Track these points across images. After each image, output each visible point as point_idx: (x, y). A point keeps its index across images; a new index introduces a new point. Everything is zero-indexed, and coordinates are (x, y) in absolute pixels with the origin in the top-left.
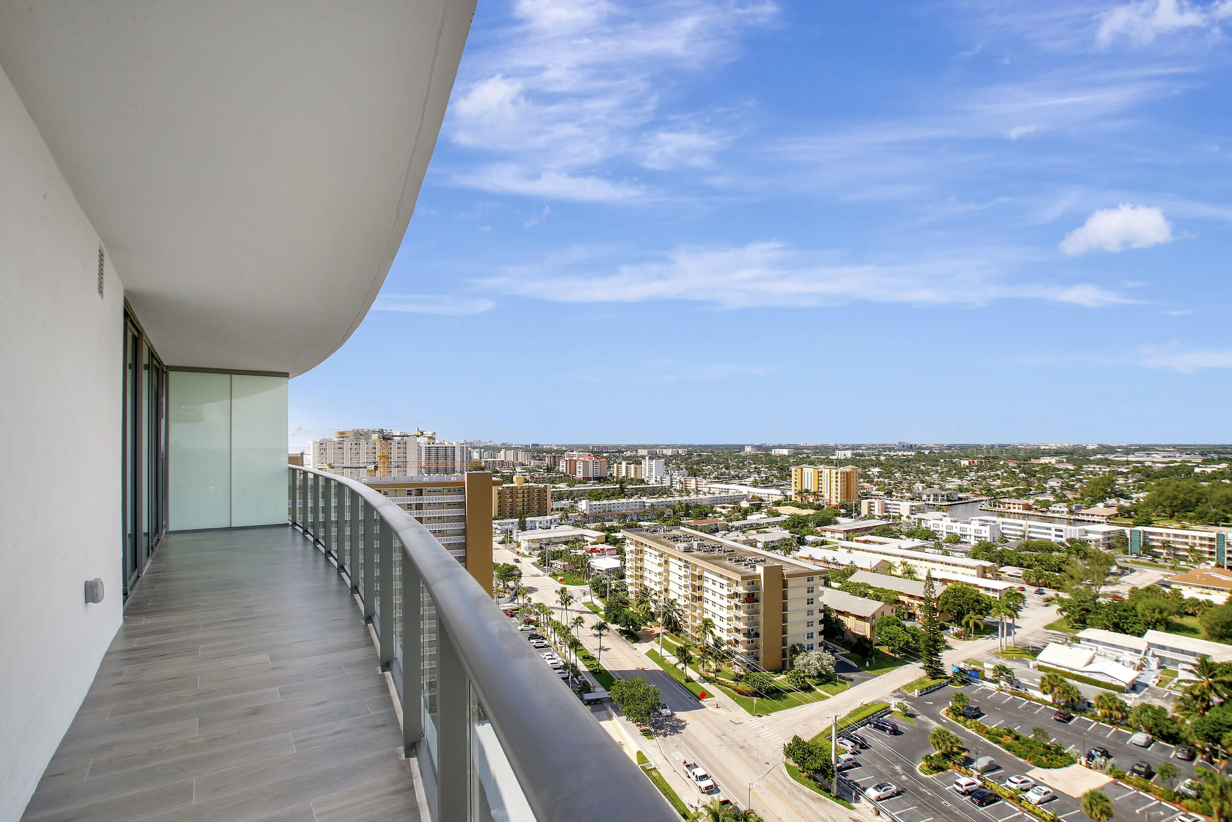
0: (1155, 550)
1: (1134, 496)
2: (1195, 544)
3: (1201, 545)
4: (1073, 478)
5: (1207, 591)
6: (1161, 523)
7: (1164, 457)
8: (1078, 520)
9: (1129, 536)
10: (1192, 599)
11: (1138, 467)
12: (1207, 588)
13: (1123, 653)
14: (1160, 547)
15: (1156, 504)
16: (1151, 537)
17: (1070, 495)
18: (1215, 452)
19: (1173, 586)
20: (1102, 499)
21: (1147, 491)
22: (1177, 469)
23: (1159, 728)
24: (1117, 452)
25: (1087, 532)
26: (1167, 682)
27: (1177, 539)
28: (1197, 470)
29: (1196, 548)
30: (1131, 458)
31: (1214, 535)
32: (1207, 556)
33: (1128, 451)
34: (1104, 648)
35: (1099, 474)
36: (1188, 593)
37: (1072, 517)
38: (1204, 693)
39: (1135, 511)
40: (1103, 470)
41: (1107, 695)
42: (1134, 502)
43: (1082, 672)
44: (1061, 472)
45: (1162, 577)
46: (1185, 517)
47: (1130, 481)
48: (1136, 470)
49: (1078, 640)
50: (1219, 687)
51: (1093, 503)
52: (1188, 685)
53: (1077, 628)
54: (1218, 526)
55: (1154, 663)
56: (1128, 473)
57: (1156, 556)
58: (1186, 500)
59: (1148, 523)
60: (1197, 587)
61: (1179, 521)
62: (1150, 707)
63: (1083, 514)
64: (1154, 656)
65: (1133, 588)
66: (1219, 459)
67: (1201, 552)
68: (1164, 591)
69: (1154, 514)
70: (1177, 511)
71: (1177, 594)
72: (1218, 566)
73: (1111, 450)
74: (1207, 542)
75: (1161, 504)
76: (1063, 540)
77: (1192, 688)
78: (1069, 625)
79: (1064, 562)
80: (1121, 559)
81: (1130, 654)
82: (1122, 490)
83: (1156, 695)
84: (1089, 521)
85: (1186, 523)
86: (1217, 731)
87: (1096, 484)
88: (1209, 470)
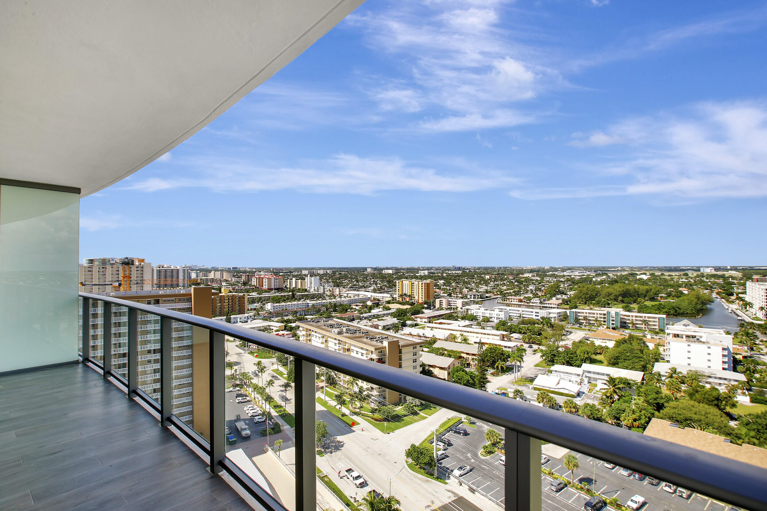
0: (580, 321)
1: (568, 293)
2: (598, 317)
3: (600, 318)
4: (541, 285)
5: (605, 341)
6: (581, 307)
7: (579, 273)
8: (544, 307)
9: (569, 314)
10: (599, 346)
11: (568, 278)
12: (605, 339)
13: (572, 376)
14: (583, 320)
15: (579, 297)
16: (578, 314)
17: (540, 294)
18: (600, 270)
19: (590, 339)
20: (555, 295)
21: (574, 290)
22: (586, 279)
23: (593, 415)
24: (559, 270)
25: (550, 313)
26: (592, 390)
27: (590, 315)
28: (594, 279)
29: (598, 319)
30: (565, 273)
31: (605, 312)
32: (603, 323)
33: (563, 270)
34: (563, 375)
35: (552, 282)
36: (598, 343)
37: (542, 306)
38: (611, 395)
39: (570, 301)
40: (553, 280)
41: (569, 400)
42: (569, 296)
43: (555, 389)
44: (534, 281)
45: (584, 335)
46: (591, 303)
47: (566, 285)
48: (568, 280)
49: (551, 372)
50: (617, 391)
51: (551, 298)
52: (604, 391)
53: (550, 365)
54: (605, 307)
55: (586, 380)
56: (564, 281)
57: (581, 324)
58: (592, 295)
59: (576, 307)
60: (600, 339)
61: (589, 306)
62: (588, 404)
63: (546, 304)
64: (586, 377)
65: (573, 342)
66: (602, 274)
67: (600, 321)
68: (587, 343)
69: (578, 303)
70: (588, 301)
71: (593, 343)
72: (608, 328)
73: (556, 270)
74: (602, 316)
75: (581, 297)
76: (539, 318)
77: (606, 392)
78: (546, 364)
79: (541, 330)
80: (566, 326)
81: (575, 377)
82: (563, 290)
83: (588, 397)
84: (549, 307)
85: (592, 307)
86: (618, 414)
87: (552, 287)
88: (599, 279)
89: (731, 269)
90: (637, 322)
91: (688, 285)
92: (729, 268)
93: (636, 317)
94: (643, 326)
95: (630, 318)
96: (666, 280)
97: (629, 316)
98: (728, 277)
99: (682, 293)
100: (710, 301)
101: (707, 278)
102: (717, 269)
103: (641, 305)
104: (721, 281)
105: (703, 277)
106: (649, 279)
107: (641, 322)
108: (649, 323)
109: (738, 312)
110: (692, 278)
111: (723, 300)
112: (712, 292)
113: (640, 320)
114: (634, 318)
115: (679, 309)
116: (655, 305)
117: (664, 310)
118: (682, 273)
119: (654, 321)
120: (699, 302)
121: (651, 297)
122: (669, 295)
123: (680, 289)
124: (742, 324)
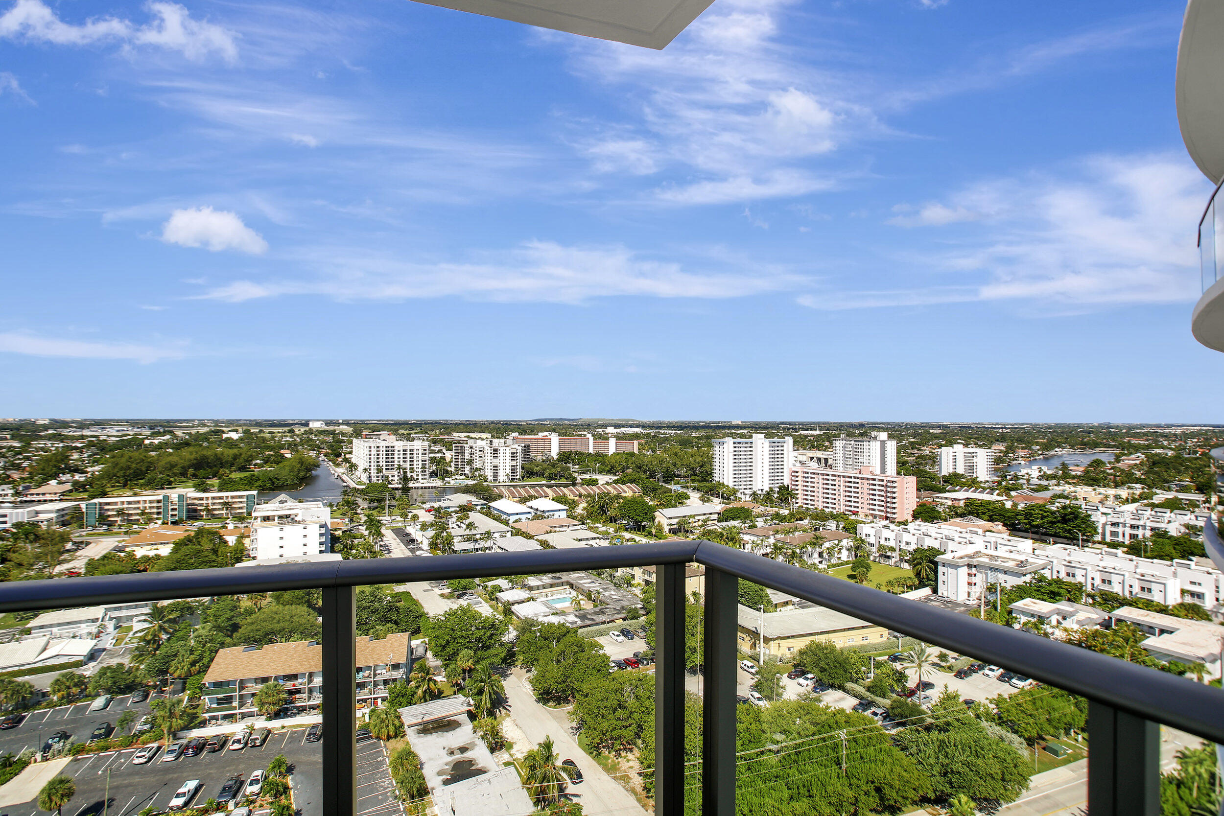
0: (110, 519)
1: (89, 470)
2: (146, 507)
3: (151, 508)
4: (20, 457)
5: (155, 547)
6: (115, 493)
7: (118, 431)
8: (26, 502)
9: (84, 510)
10: (144, 557)
11: (93, 441)
12: (156, 544)
13: (79, 627)
14: (114, 516)
15: (111, 475)
16: (106, 507)
17: (16, 475)
18: (161, 426)
19: (127, 549)
20: (55, 476)
21: (102, 464)
22: (129, 441)
23: (117, 684)
24: (72, 427)
25: (37, 513)
26: (123, 639)
27: (131, 506)
28: (147, 442)
29: (146, 511)
30: (86, 432)
31: (160, 497)
32: (155, 516)
33: (82, 425)
34: (59, 630)
35: (51, 450)
36: (140, 552)
37: (19, 499)
38: (155, 635)
39: (91, 484)
40: (56, 445)
42: (89, 476)
43: (35, 663)
44: (4, 450)
45: (116, 544)
46: (137, 485)
47: (85, 455)
48: (91, 445)
49: (28, 632)
50: (166, 626)
51: (45, 481)
52: (142, 634)
53: (27, 619)
54: (163, 489)
55: (110, 626)
56: (82, 448)
57: (112, 524)
58: (138, 469)
59: (104, 494)
60: (148, 545)
61: (131, 489)
62: (109, 668)
63: (32, 495)
64: (111, 619)
65: (89, 560)
66: (165, 431)
67: (150, 513)
68: (119, 556)
69: (108, 485)
70: (130, 480)
71: (131, 555)
72: (164, 523)
73: (65, 424)
74: (155, 505)
75: (115, 475)
76: (7, 526)
77: (146, 635)
78: (17, 618)
79: (9, 551)
80: (77, 534)
81: (87, 626)
82: (77, 465)
83: (112, 654)
84: (39, 501)
85: (137, 490)
86: (166, 663)
87: (48, 460)
88: (156, 442)
89: (343, 424)
90: (215, 507)
91: (292, 446)
92: (341, 421)
93: (213, 498)
94: (224, 512)
95: (204, 502)
96: (264, 440)
97: (202, 499)
98: (339, 434)
99: (283, 457)
100: (315, 466)
101: (316, 436)
102: (328, 423)
103: (224, 479)
104: (330, 439)
105: (311, 433)
106: (241, 439)
107: (220, 507)
108: (233, 506)
109: (345, 477)
110: (298, 436)
111: (330, 463)
112: (320, 454)
113: (220, 503)
114: (210, 501)
115: (278, 480)
116: (245, 477)
117: (258, 484)
118: (286, 429)
119: (241, 502)
120: (303, 468)
121: (240, 466)
122: (267, 461)
123: (282, 451)
124: (346, 491)
